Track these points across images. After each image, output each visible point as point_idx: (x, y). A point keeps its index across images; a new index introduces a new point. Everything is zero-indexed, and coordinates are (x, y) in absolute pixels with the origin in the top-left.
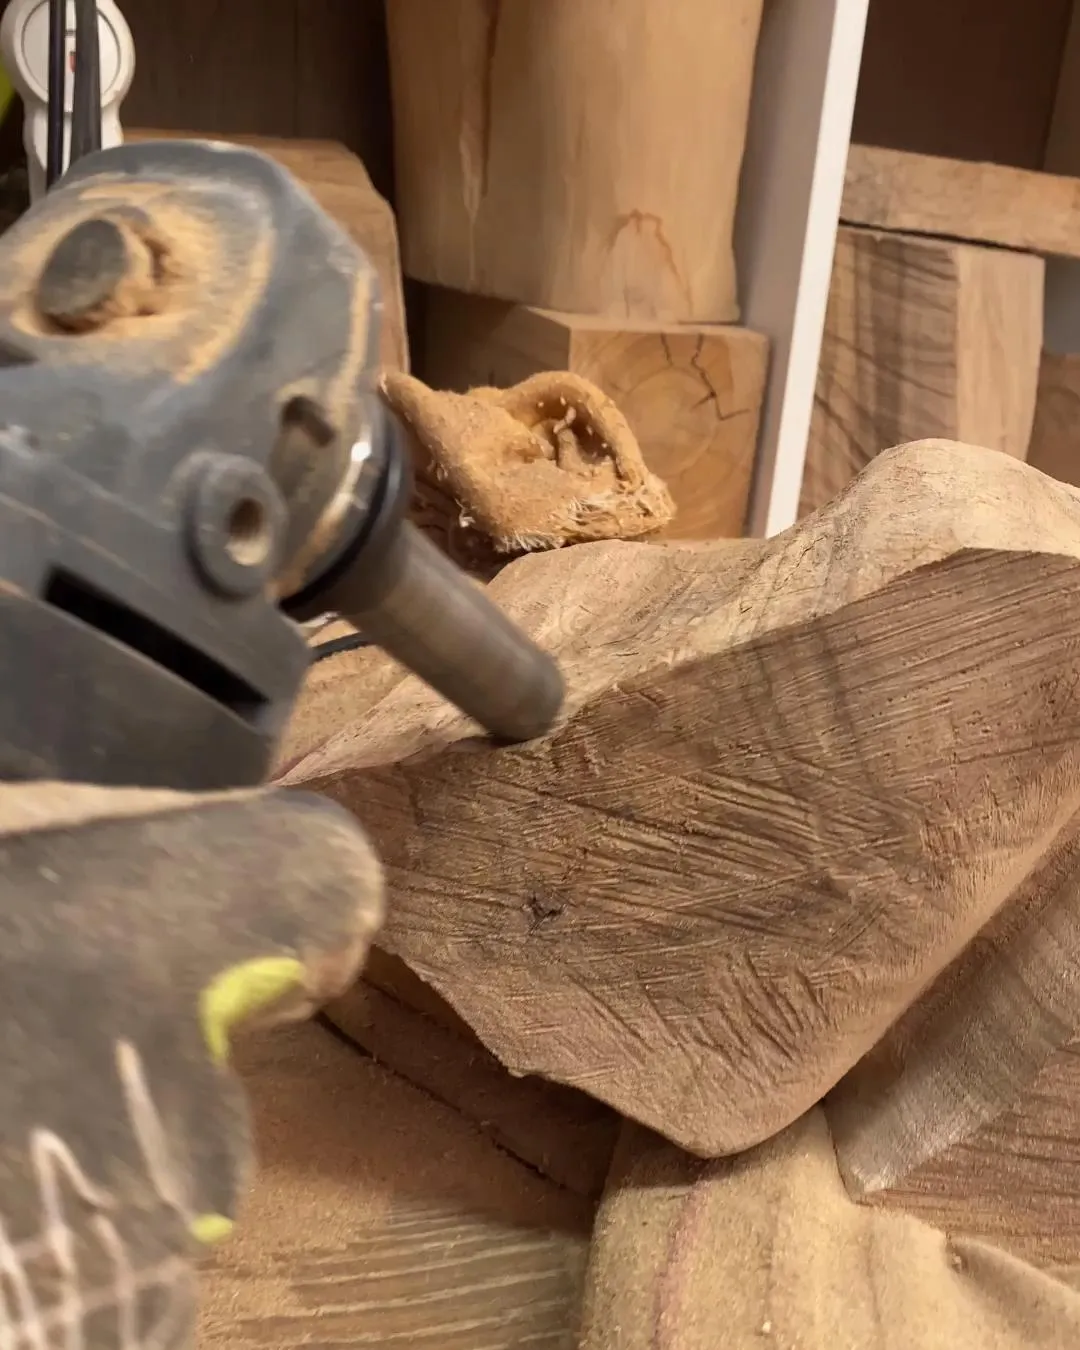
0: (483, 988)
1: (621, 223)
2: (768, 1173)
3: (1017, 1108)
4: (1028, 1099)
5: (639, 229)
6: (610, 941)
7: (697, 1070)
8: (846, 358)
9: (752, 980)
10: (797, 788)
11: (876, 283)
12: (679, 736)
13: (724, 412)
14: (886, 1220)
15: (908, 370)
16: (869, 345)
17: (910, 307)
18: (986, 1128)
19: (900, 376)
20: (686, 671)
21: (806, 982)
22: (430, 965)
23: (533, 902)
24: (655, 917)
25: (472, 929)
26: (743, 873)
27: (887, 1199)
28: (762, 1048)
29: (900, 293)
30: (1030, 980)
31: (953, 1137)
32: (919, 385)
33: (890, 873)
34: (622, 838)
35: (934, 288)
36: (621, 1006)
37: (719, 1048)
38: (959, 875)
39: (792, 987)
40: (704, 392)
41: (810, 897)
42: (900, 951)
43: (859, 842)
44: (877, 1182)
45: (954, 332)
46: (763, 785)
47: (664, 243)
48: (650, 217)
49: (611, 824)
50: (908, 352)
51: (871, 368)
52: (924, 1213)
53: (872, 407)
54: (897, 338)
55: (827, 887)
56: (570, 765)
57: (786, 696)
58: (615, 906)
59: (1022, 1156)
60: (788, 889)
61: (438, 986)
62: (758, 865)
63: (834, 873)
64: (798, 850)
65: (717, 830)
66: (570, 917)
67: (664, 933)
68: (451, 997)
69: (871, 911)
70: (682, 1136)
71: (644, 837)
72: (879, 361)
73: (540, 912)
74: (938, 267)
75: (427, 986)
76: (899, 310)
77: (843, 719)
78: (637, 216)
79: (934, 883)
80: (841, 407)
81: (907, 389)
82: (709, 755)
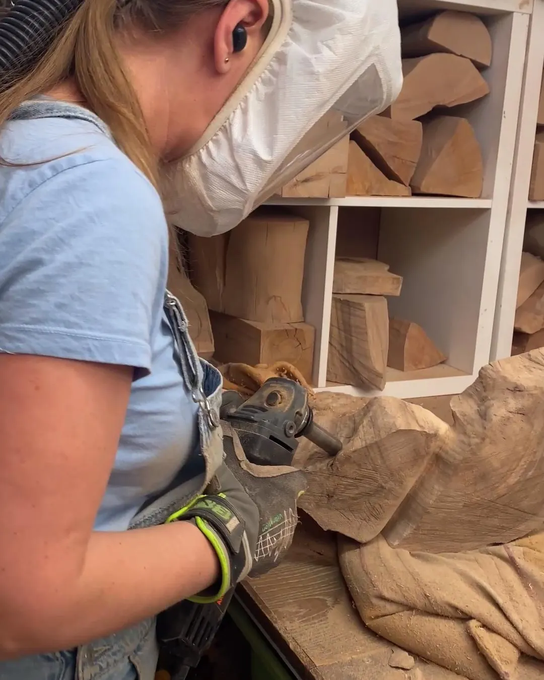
0: (319, 513)
1: (270, 298)
2: (375, 545)
3: (420, 525)
4: (421, 522)
5: (275, 299)
6: (343, 501)
7: (361, 525)
8: (336, 331)
9: (370, 506)
10: (375, 470)
11: (342, 312)
12: (354, 462)
13: (304, 348)
14: (398, 550)
15: (353, 334)
16: (342, 327)
17: (352, 317)
18: (415, 530)
19: (351, 336)
20: (355, 451)
21: (380, 506)
22: (308, 510)
23: (328, 495)
24: (352, 496)
25: (316, 501)
26: (367, 486)
27: (399, 546)
28: (373, 519)
29: (350, 314)
30: (418, 501)
31: (409, 532)
32: (357, 338)
33: (393, 483)
34: (345, 482)
35: (358, 312)
36: (345, 514)
37: (365, 520)
38: (405, 483)
39: (377, 506)
40: (298, 344)
41: (379, 489)
42: (396, 498)
43: (387, 478)
44: (396, 543)
45: (366, 324)
46: (370, 470)
47: (282, 303)
48: (278, 297)
49: (343, 479)
50: (353, 329)
51: (343, 333)
52: (405, 548)
53: (344, 344)
54: (350, 326)
55: (382, 487)
56: (335, 469)
57: (372, 454)
58: (343, 494)
59: (421, 534)
60: (375, 488)
61: (309, 514)
62: (370, 484)
63: (383, 485)
64: (376, 481)
65: (361, 478)
66: (336, 497)
67: (354, 499)
68: (312, 516)
69: (390, 490)
70: (358, 539)
71: (349, 481)
72: (345, 331)
73: (330, 496)
74: (360, 307)
75: (307, 514)
76: (350, 318)
77: (382, 458)
78: (275, 297)
79: (401, 484)
80: (334, 344)
81: (354, 339)
82: (359, 465)
